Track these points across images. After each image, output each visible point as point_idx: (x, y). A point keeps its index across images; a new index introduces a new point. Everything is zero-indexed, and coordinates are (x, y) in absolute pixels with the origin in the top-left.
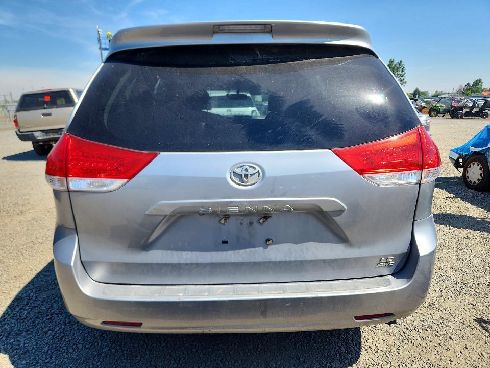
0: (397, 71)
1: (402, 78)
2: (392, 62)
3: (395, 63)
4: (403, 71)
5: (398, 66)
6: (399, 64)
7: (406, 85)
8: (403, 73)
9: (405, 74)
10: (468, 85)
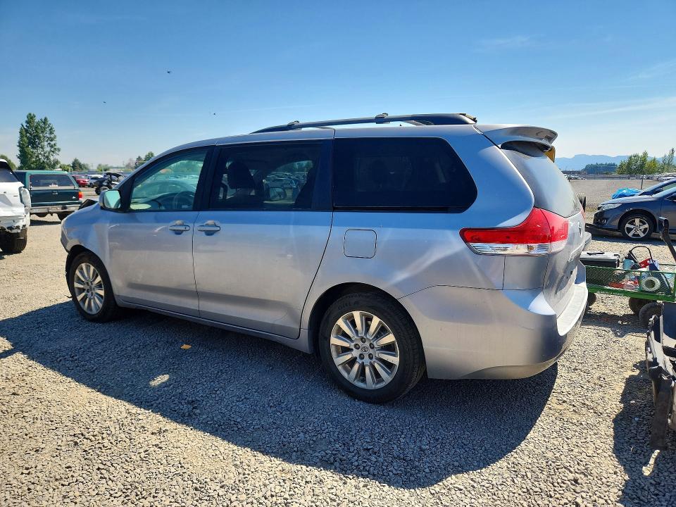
0: (43, 132)
1: (52, 143)
2: (32, 118)
3: (37, 119)
4: (51, 133)
5: (42, 124)
6: (44, 123)
7: (60, 153)
8: (52, 136)
9: (55, 137)
10: (139, 158)
